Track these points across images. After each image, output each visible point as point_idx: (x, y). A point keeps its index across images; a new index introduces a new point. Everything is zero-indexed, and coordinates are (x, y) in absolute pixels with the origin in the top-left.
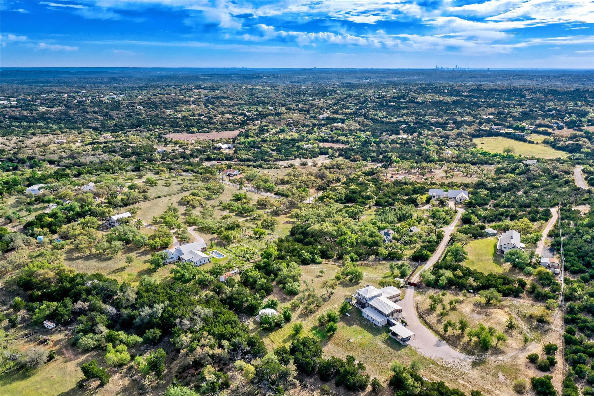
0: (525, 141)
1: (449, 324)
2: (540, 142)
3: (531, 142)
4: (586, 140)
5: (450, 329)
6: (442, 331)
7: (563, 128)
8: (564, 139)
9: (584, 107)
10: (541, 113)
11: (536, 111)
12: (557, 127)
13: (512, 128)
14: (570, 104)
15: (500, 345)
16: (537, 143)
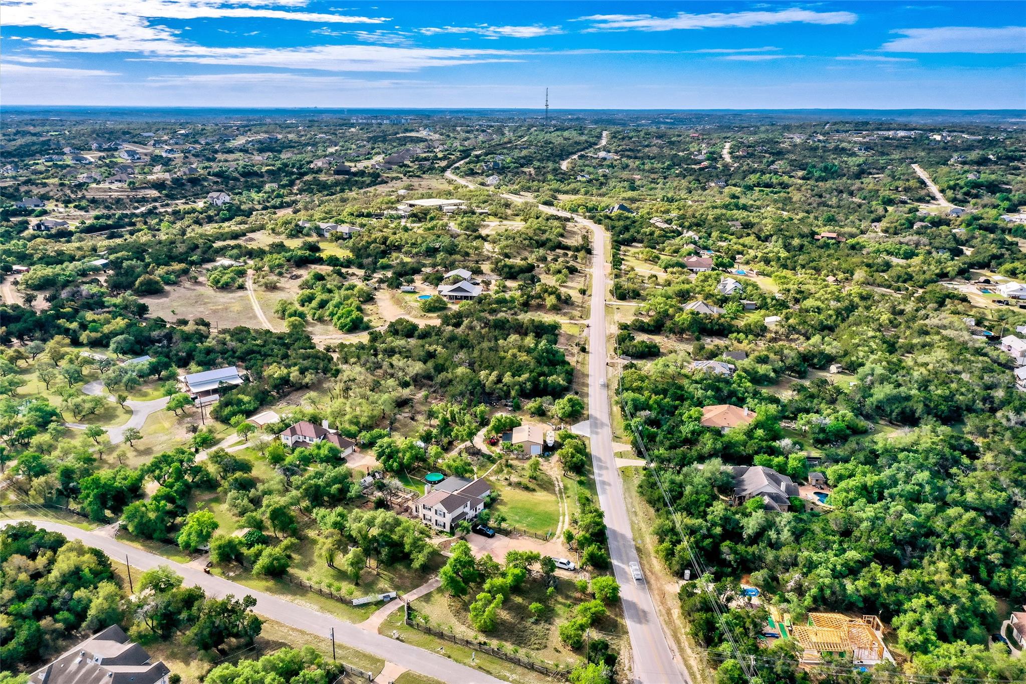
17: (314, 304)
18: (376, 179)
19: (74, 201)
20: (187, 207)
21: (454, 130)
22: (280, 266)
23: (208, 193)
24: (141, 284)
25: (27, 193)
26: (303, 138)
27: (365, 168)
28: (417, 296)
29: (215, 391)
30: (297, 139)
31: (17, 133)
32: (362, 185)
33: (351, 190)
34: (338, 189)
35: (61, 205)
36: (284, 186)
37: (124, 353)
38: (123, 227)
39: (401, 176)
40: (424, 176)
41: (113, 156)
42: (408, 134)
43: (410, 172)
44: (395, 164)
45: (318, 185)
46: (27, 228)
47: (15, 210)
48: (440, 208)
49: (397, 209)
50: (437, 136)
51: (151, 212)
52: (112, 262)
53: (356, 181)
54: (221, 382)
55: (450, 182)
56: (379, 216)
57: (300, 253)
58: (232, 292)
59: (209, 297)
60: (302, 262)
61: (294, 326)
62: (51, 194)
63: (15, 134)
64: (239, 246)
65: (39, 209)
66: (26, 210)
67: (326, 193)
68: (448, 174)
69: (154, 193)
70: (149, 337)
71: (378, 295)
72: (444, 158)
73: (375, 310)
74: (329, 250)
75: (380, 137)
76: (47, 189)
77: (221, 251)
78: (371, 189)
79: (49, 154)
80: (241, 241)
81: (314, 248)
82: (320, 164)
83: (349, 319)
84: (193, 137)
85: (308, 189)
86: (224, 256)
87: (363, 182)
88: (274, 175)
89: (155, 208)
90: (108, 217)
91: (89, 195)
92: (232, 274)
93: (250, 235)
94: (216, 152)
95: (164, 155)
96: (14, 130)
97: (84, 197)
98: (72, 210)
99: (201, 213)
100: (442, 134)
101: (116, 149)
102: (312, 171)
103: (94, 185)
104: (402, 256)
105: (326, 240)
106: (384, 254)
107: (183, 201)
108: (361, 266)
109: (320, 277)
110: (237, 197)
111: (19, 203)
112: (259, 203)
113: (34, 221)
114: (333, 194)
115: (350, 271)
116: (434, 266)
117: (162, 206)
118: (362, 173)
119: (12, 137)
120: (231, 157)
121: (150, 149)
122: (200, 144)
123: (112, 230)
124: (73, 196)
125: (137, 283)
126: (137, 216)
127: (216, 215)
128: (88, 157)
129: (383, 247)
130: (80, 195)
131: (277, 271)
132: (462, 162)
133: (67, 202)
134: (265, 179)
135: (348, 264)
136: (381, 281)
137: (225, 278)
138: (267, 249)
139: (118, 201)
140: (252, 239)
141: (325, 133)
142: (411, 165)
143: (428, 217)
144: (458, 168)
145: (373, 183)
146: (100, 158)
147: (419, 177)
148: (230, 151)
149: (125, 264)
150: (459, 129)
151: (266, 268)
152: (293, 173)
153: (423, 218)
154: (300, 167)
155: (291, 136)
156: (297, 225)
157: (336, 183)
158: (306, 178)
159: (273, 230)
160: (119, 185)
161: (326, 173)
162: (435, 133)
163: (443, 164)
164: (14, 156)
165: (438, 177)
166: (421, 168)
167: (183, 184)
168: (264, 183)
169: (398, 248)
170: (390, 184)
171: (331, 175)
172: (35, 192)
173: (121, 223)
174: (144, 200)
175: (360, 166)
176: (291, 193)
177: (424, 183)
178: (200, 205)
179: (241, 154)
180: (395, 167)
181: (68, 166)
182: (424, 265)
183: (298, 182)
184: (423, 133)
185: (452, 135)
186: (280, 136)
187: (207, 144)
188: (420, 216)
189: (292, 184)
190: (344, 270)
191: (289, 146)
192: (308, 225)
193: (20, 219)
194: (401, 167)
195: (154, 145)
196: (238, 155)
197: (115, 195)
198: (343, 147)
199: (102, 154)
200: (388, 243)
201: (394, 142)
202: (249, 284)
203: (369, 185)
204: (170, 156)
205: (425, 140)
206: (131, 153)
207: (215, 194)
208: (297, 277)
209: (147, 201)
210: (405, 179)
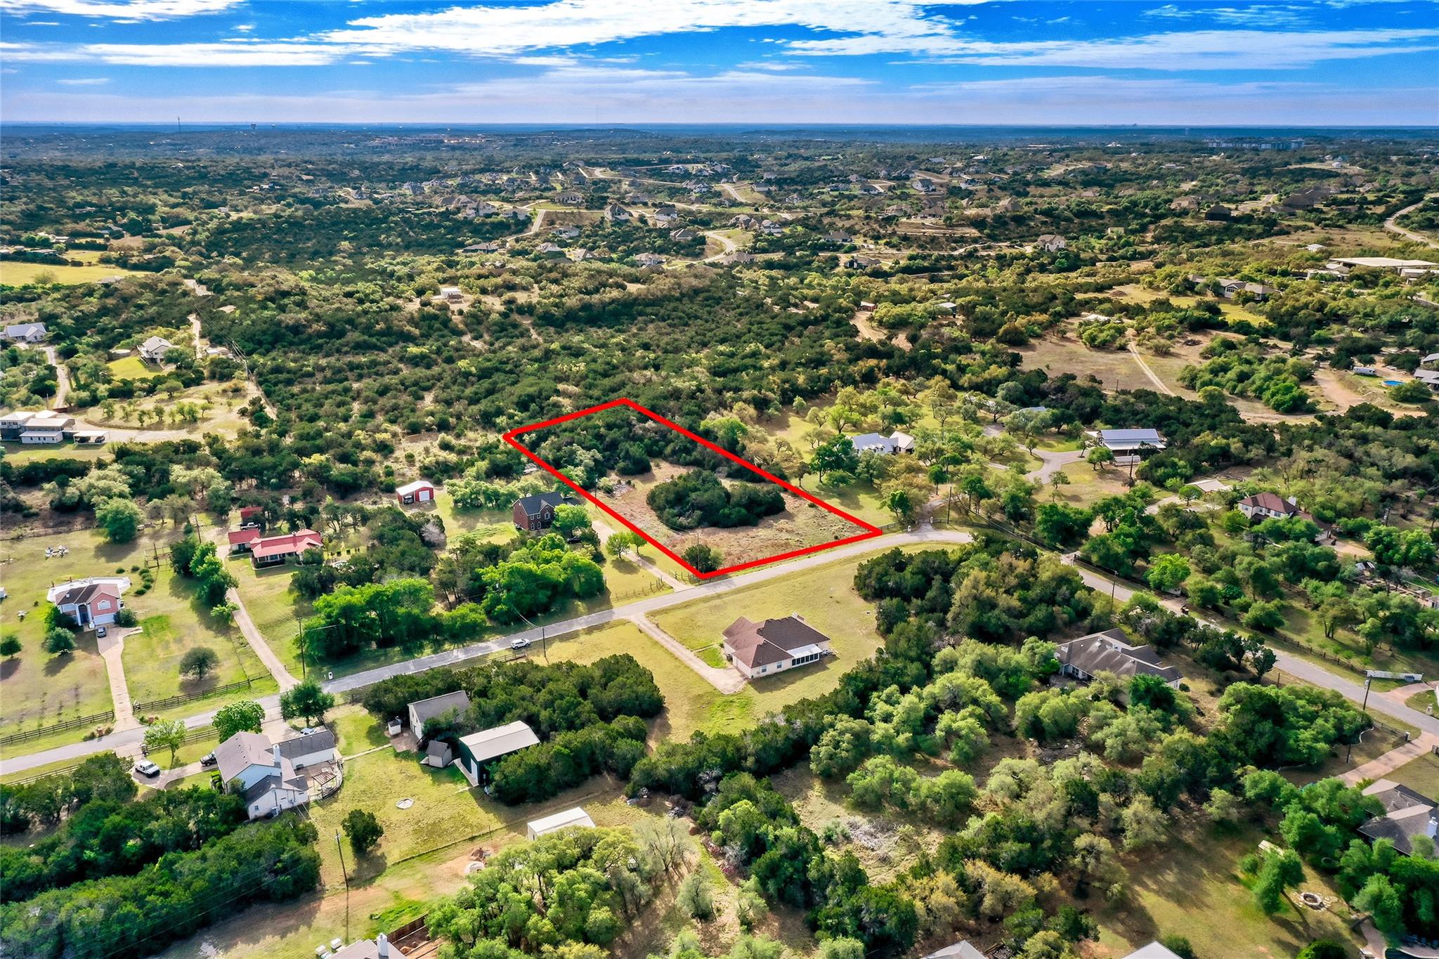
0: (64, 263)
1: (143, 413)
2: (94, 262)
3: (79, 264)
4: (176, 249)
5: (145, 418)
6: (138, 424)
7: (122, 236)
8: (135, 253)
9: (141, 196)
10: (63, 211)
11: (51, 209)
12: (110, 234)
13: (21, 243)
14: (113, 193)
15: (207, 414)
16: (90, 264)
17: (1231, 375)
18: (1270, 227)
19: (884, 237)
20: (1015, 251)
21: (1387, 160)
22: (1169, 327)
23: (1038, 235)
24: (1006, 332)
25: (831, 225)
26: (1141, 169)
27: (1254, 211)
28: (1378, 381)
29: (1135, 452)
30: (1134, 170)
31: (790, 156)
32: (1250, 236)
33: (1233, 242)
34: (1214, 238)
35: (870, 242)
36: (1133, 232)
37: (1012, 402)
38: (940, 270)
39: (1312, 224)
40: (1349, 226)
41: (904, 186)
42: (1307, 166)
43: (1326, 219)
44: (1298, 207)
45: (1183, 232)
46: (837, 265)
47: (824, 244)
48: (1395, 270)
49: (1325, 268)
50: (1357, 169)
51: (971, 255)
52: (962, 306)
53: (1241, 230)
54: (1143, 444)
55: (1395, 237)
56: (1301, 276)
57: (1196, 313)
58: (1112, 352)
59: (1084, 356)
60: (1199, 326)
61: (1210, 396)
62: (857, 227)
63: (787, 158)
64: (1108, 300)
65: (848, 244)
66: (834, 245)
67: (1196, 243)
68: (1390, 225)
69: (974, 232)
70: (1038, 388)
71: (1318, 375)
72: (1379, 202)
73: (1317, 391)
74: (1233, 314)
75: (1262, 169)
76: (852, 222)
77: (1088, 305)
78: (1266, 241)
79: (833, 182)
80: (1108, 294)
81: (1214, 310)
82: (1185, 204)
83: (1288, 397)
84: (997, 163)
85: (1168, 237)
86: (1092, 310)
87: (1251, 231)
88: (1119, 216)
89: (976, 250)
90: (924, 258)
91: (901, 231)
92: (1112, 331)
93: (1117, 288)
94: (1028, 184)
95: (963, 186)
96: (784, 154)
97: (894, 233)
98: (883, 248)
99: (1032, 260)
100: (1364, 166)
101: (907, 178)
102: (1173, 213)
103: (904, 220)
104: (1348, 330)
105: (1228, 301)
106: (1320, 324)
107: (1008, 243)
108: (1286, 337)
109: (1229, 346)
110: (1073, 243)
111: (828, 237)
112: (1101, 251)
113: (844, 258)
114: (1206, 245)
115: (1271, 342)
116: (1402, 345)
117: (984, 249)
118: (1248, 219)
119: (783, 161)
120: (1047, 191)
121: (946, 179)
122: (1006, 173)
123: (933, 272)
124: (882, 231)
125: (1001, 331)
126: (955, 258)
127: (1050, 264)
128: (876, 186)
129: (1318, 315)
130: (890, 230)
131: (1166, 334)
132: (1411, 208)
133: (877, 238)
134: (1106, 221)
135: (1266, 333)
136: (1320, 358)
137: (1102, 336)
138: (1147, 306)
139: (933, 239)
140: (1122, 294)
141: (1175, 162)
142: (1325, 209)
143: (1381, 282)
144: (1406, 217)
145: (1267, 233)
146: (891, 189)
147: (1341, 227)
148: (1046, 184)
149: (979, 309)
150: (1394, 158)
151: (1152, 330)
152: (1144, 215)
153: (1372, 282)
154: (1156, 207)
155: (1125, 166)
156: (1186, 280)
157: (1210, 231)
158: (1164, 222)
159: (1151, 284)
160: (933, 220)
161: (1193, 217)
162: (1353, 164)
163: (1380, 210)
164: (797, 184)
165: (1373, 229)
166: (1343, 214)
167: (1006, 223)
168: (1106, 226)
169: (1341, 319)
170: (1294, 236)
171: (1201, 220)
172: (840, 225)
173: (939, 265)
174: (962, 240)
175: (1246, 207)
176: (1144, 242)
177: (1349, 236)
178: (1029, 249)
179: (1060, 188)
180: (1299, 212)
181: (855, 196)
182: (1386, 344)
183: (1152, 227)
184: (1334, 165)
185: (1382, 168)
186: (1109, 166)
187: (1015, 173)
188: (1369, 279)
189: (1144, 229)
190: (1262, 340)
191: (1124, 178)
192: (1201, 281)
193: (829, 254)
194: (1311, 211)
195: (951, 174)
196: (1056, 189)
197: (929, 232)
198: (1203, 181)
199: (892, 183)
200: (1326, 310)
201: (1284, 176)
202: (1132, 346)
203: (1260, 236)
204: (971, 188)
205: (1336, 175)
206: (926, 183)
207: (1048, 238)
208: (1195, 343)
209: (966, 242)
210: (1317, 229)
